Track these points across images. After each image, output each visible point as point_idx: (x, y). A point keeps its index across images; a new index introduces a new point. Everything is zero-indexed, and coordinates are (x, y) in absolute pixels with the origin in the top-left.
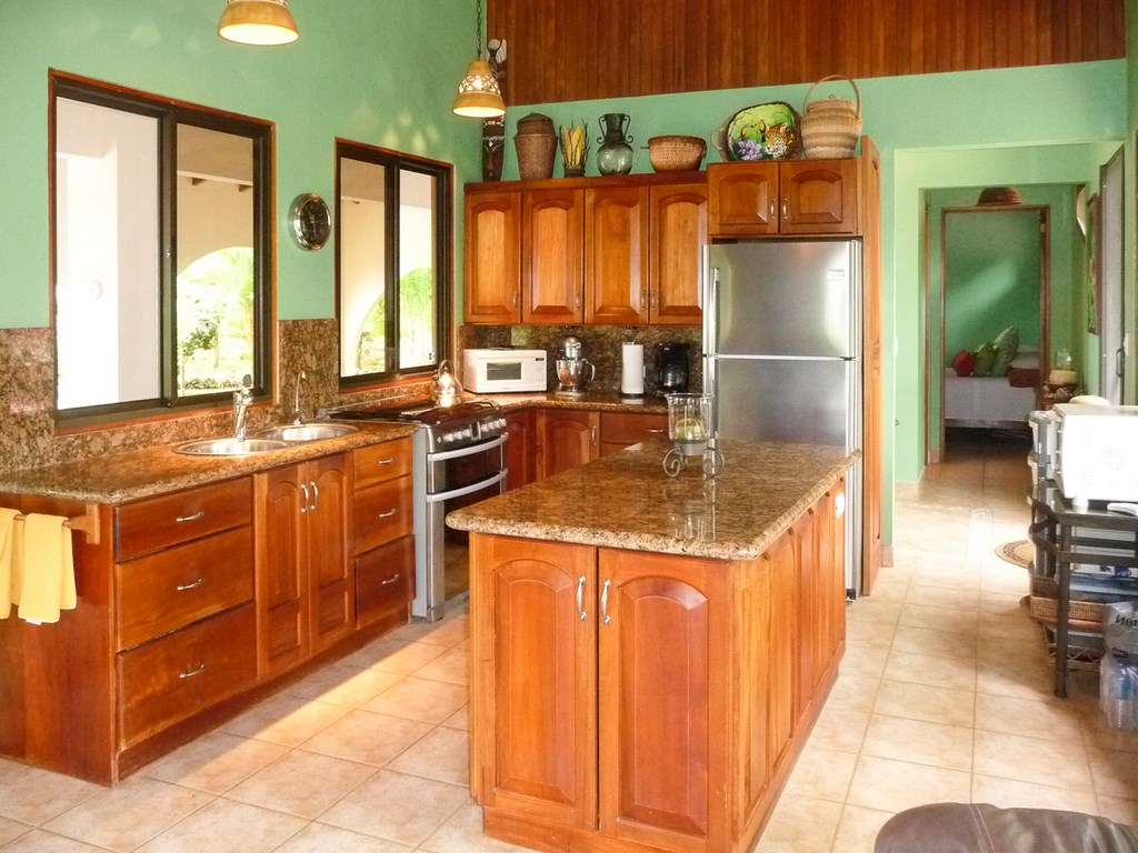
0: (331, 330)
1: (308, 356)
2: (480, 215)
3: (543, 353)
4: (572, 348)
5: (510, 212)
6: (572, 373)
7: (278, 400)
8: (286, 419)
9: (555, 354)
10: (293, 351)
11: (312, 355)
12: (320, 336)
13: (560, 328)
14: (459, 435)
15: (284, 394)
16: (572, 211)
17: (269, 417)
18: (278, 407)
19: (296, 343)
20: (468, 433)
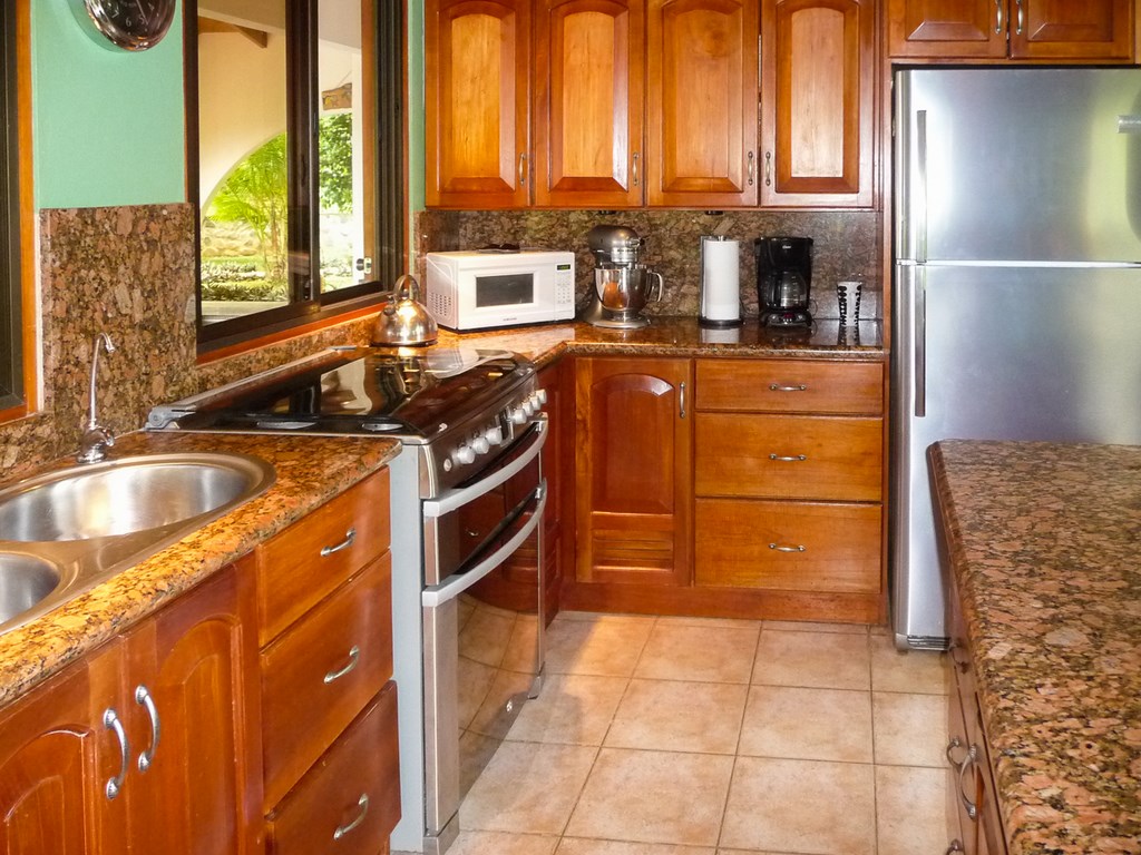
0: (179, 228)
1: (121, 292)
2: (454, 22)
3: (568, 257)
4: (621, 248)
5: (512, 18)
6: (625, 289)
7: (41, 405)
8: (65, 450)
9: (592, 257)
10: (82, 281)
11: (131, 287)
12: (152, 243)
13: (589, 213)
14: (480, 445)
15: (58, 390)
16: (623, 17)
17: (13, 451)
18: (41, 420)
19: (90, 263)
20: (493, 436)
